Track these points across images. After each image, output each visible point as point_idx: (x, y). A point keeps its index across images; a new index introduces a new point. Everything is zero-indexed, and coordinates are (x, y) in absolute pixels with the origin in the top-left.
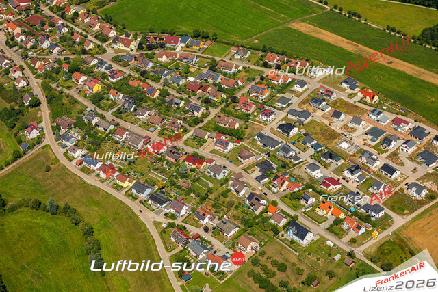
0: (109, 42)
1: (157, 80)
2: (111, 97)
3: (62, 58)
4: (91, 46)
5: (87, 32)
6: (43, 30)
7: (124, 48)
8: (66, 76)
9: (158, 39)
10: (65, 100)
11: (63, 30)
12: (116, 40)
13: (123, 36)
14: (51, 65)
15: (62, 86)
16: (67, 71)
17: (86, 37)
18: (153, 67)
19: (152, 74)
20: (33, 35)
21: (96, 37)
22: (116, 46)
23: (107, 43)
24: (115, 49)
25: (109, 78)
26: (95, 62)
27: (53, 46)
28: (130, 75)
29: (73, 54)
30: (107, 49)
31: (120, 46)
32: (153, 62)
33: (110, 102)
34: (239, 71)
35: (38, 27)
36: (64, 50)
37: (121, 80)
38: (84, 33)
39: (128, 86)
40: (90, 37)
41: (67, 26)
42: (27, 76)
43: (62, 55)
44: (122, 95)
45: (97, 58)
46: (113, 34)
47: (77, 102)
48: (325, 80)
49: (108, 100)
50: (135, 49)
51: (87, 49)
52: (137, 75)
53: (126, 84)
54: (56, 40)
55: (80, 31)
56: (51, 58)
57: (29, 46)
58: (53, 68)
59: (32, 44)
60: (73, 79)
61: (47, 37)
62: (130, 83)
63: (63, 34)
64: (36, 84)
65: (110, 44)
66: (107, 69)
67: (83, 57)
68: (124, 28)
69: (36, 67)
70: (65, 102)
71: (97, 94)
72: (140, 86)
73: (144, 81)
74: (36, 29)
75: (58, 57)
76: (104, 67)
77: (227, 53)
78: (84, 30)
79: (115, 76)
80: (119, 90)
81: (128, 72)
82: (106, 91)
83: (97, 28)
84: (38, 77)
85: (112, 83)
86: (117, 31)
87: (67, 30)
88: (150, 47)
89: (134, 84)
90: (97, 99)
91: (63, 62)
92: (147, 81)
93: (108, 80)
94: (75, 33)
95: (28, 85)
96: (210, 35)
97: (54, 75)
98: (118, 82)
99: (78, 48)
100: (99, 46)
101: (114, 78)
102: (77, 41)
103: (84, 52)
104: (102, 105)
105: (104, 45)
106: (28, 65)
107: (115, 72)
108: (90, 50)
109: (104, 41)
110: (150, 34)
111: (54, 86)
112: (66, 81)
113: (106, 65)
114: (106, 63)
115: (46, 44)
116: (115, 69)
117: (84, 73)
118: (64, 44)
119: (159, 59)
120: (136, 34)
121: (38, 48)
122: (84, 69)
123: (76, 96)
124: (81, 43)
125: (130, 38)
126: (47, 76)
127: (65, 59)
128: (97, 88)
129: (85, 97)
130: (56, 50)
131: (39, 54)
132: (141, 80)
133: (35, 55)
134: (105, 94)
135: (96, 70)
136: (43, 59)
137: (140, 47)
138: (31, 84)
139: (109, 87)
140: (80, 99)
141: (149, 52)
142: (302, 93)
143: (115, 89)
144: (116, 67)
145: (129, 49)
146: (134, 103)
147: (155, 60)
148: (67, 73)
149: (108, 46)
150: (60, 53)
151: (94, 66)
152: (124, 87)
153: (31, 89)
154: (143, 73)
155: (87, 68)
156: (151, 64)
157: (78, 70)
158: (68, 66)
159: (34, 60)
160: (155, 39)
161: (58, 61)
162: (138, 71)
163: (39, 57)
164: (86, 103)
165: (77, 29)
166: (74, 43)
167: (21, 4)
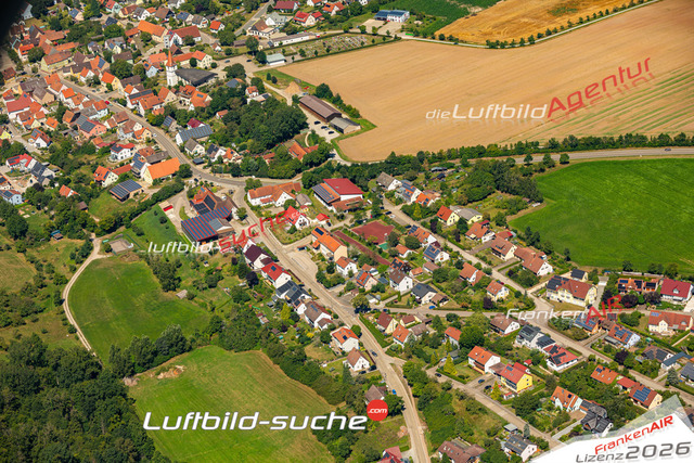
0: (539, 287)
1: (651, 372)
2: (558, 403)
3: (443, 314)
4: (503, 294)
5: (490, 263)
6: (395, 255)
7: (572, 301)
8: (454, 354)
9: (643, 285)
10: (457, 406)
11: (439, 257)
12: (555, 283)
13: (567, 275)
14: (420, 328)
15: (448, 374)
16: (456, 343)
17: (489, 273)
18: (638, 345)
19: (639, 358)
20: (374, 264)
21: (511, 274)
22: (554, 297)
23: (534, 289)
24: (553, 303)
25: (549, 363)
26: (513, 327)
27: (420, 289)
28: (591, 359)
29: (465, 308)
30: (536, 301)
31: (564, 296)
32: (637, 333)
33: (555, 413)
35: (384, 245)
36: (444, 299)
37: (576, 367)
38: (484, 265)
39: (593, 383)
40: (496, 275)
41: (446, 249)
42: (369, 349)
43: (440, 309)
44: (580, 401)
45: (516, 320)
46: (546, 269)
47: (483, 410)
49: (550, 409)
50: (596, 305)
51: (495, 299)
52: (607, 360)
53: (588, 378)
54: (425, 276)
55: (475, 261)
56: (420, 313)
57: (368, 287)
58: (425, 335)
59: (375, 283)
60: (471, 362)
61: (407, 269)
62: (596, 375)
63: (439, 264)
64: (389, 367)
65: (541, 291)
66: (541, 343)
67: (488, 314)
68: (568, 259)
69: (388, 331)
70: (457, 409)
71: (526, 395)
72: (618, 383)
73: (625, 374)
74: (380, 251)
75: (434, 313)
76: (535, 340)
78: (483, 259)
79: (561, 359)
80: (573, 389)
81: (587, 353)
82: (544, 390)
83: (510, 255)
84: (394, 352)
85: (556, 373)
86: (553, 264)
87: (446, 256)
88: (630, 302)
89: (604, 377)
90: (526, 407)
91: (445, 323)
92: (632, 373)
93: (546, 367)
94: (466, 265)
95: (373, 368)
97: (428, 351)
98: (568, 371)
99: (476, 297)
100: (518, 294)
101: (558, 363)
102: (471, 280)
103: (488, 305)
104: (540, 420)
105: (530, 292)
106: (371, 327)
107: (560, 351)
108: (499, 300)
109: (529, 283)
110: (625, 273)
111: (431, 373)
112: (456, 363)
113: (539, 335)
114: (538, 329)
115: (405, 285)
116: (557, 343)
117: (494, 349)
118: (444, 285)
119: (651, 328)
120: (596, 271)
121: (388, 291)
122: (492, 341)
123: (481, 398)
124: (479, 286)
125: (584, 280)
126: (414, 351)
127: (449, 318)
128: (525, 383)
129: (500, 400)
130: (426, 299)
131: (392, 304)
132: (616, 370)
133: (382, 306)
134: (542, 396)
135: (516, 344)
136: (402, 314)
137: (607, 299)
138: (378, 366)
139: (550, 383)
140: (490, 405)
141: (629, 312)
143: (565, 386)
144: (560, 340)
145: (583, 304)
146: (609, 419)
147: (641, 328)
148: (455, 348)
149: (538, 294)
150: (435, 305)
151: (513, 335)
152: (582, 383)
153: (380, 378)
154: (621, 357)
155: (498, 340)
156: (635, 338)
157: (480, 342)
158: (458, 333)
159: (384, 317)
160: (639, 284)
161: (436, 322)
162: (607, 350)
163: (392, 310)
164: (503, 413)
165: (466, 256)
166: (465, 284)
167: (344, 198)
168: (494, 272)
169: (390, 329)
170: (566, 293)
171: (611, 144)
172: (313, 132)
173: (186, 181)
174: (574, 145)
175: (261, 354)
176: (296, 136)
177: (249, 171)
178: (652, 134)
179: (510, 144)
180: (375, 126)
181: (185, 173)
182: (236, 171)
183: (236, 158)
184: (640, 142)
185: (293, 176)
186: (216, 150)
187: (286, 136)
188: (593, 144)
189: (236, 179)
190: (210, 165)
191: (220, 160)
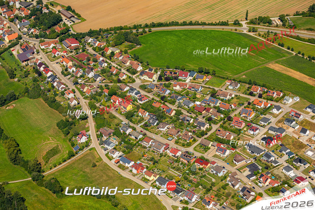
0: (137, 74)
1: (173, 103)
2: (140, 114)
3: (103, 85)
4: (125, 77)
5: (121, 67)
6: (89, 64)
7: (148, 79)
8: (106, 98)
9: (173, 73)
10: (106, 116)
11: (103, 65)
12: (142, 73)
13: (147, 70)
14: (95, 90)
15: (104, 105)
16: (107, 94)
17: (120, 70)
18: (169, 94)
19: (169, 98)
20: (81, 68)
21: (128, 70)
22: (142, 78)
23: (136, 75)
24: (142, 80)
25: (138, 101)
26: (127, 88)
27: (96, 76)
28: (153, 99)
29: (111, 82)
30: (136, 79)
31: (145, 77)
32: (169, 90)
33: (139, 118)
34: (232, 98)
35: (85, 61)
36: (104, 79)
37: (147, 102)
38: (119, 67)
39: (152, 107)
40: (123, 71)
41: (106, 62)
42: (77, 97)
43: (103, 83)
44: (148, 113)
45: (128, 86)
46: (140, 68)
47: (115, 117)
48: (294, 106)
49: (137, 116)
50: (156, 80)
51: (121, 79)
52: (158, 99)
53: (151, 105)
54: (98, 72)
55: (116, 66)
56: (95, 85)
57: (79, 76)
58: (97, 92)
59: (81, 74)
60: (112, 101)
61: (92, 69)
62: (154, 104)
63: (104, 67)
64: (84, 103)
65: (138, 76)
66: (136, 94)
67: (119, 84)
68: (148, 65)
69: (84, 91)
70: (106, 117)
71: (130, 112)
72: (161, 107)
73: (164, 104)
74: (84, 63)
75: (100, 84)
76: (134, 93)
77: (223, 85)
78: (119, 65)
79: (142, 99)
80: (146, 109)
81: (152, 97)
82: (136, 110)
83: (128, 64)
84: (86, 98)
85: (140, 104)
86: (142, 66)
87: (106, 65)
88: (167, 79)
89: (156, 105)
90: (129, 116)
91: (104, 88)
92: (166, 103)
93: (137, 102)
94: (112, 68)
95: (79, 103)
96: (211, 71)
97: (98, 97)
98: (145, 103)
99: (115, 78)
100: (130, 77)
101: (141, 101)
102: (114, 73)
103: (119, 81)
104: (134, 120)
105: (134, 76)
106: (79, 89)
107: (142, 96)
108: (124, 79)
109: (134, 73)
110: (167, 69)
111: (98, 105)
112: (106, 101)
113: (136, 91)
114: (135, 89)
115: (91, 75)
116: (142, 94)
117: (119, 96)
118: (104, 75)
119: (174, 88)
120: (157, 69)
121: (86, 77)
122: (120, 93)
123: (114, 113)
124: (116, 75)
125: (153, 72)
126: (93, 97)
127: (106, 86)
128: (129, 107)
129: (121, 114)
130: (98, 79)
131: (86, 82)
132: (161, 103)
133: (83, 82)
134: (135, 112)
135: (128, 94)
136: (89, 85)
137: (160, 79)
138: (80, 103)
139: (138, 107)
140: (117, 115)
141: (167, 83)
142: (278, 115)
143: (143, 108)
144: (143, 93)
145: (152, 80)
146: (157, 119)
147: (171, 88)
148: (107, 96)
149: (136, 77)
150: (101, 81)
151: (127, 91)
152: (149, 107)
153: (81, 107)
154: (163, 98)
155: (122, 93)
156: (168, 91)
157: (115, 94)
158: (108, 91)
159: (83, 86)
160: (171, 73)
161: (101, 87)
162: (159, 96)
163: (86, 83)
164: (121, 118)
165: (113, 64)
166: (112, 74)
167: (72, 45)
168: (122, 69)
169: (85, 90)
170: (146, 77)
171: (166, 25)
172: (64, 22)
173: (20, 41)
174: (154, 25)
175: (41, 99)
176: (59, 24)
177: (41, 37)
178: (181, 21)
179: (132, 25)
180: (86, 20)
181: (20, 38)
182: (37, 37)
183: (37, 32)
184: (177, 24)
185: (56, 38)
186: (31, 30)
187: (55, 24)
188: (160, 25)
189: (37, 40)
190: (29, 35)
191: (32, 33)
